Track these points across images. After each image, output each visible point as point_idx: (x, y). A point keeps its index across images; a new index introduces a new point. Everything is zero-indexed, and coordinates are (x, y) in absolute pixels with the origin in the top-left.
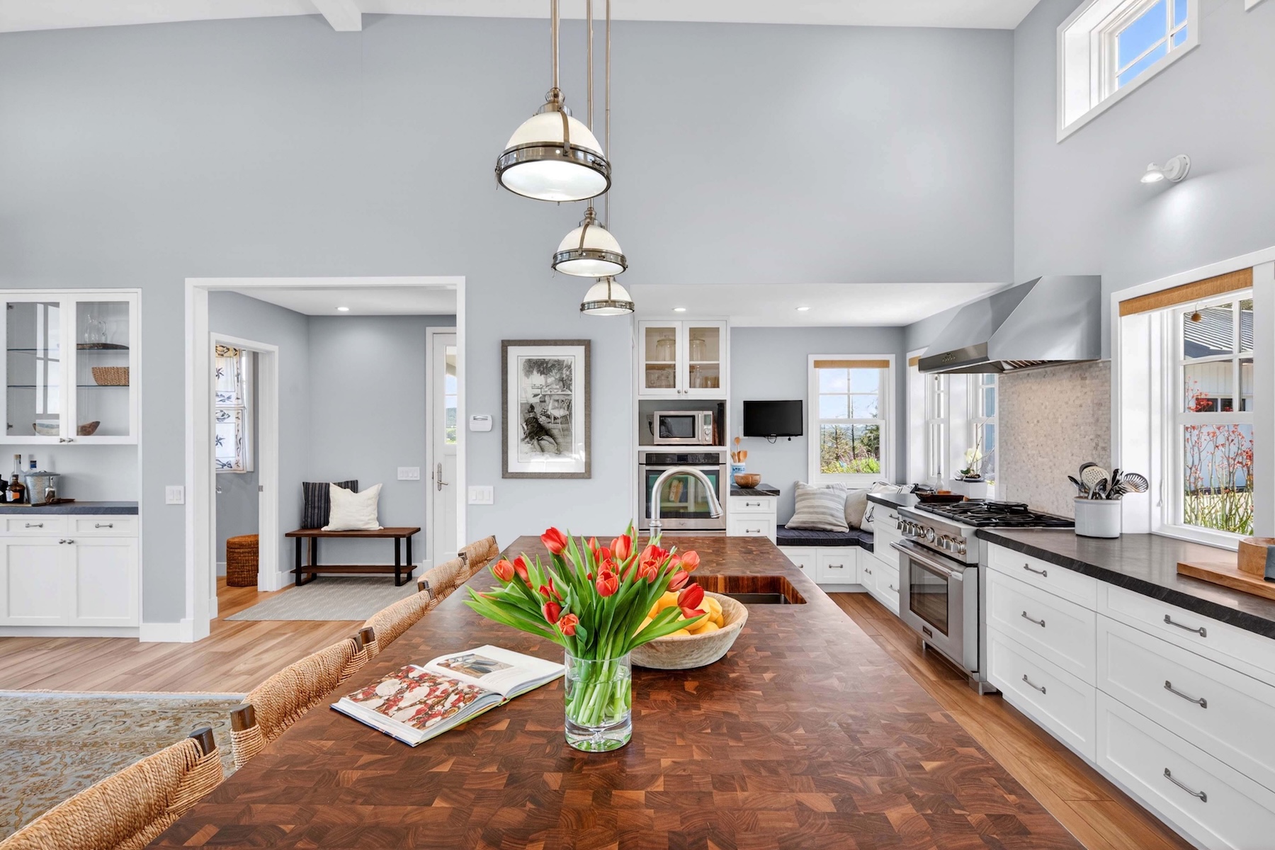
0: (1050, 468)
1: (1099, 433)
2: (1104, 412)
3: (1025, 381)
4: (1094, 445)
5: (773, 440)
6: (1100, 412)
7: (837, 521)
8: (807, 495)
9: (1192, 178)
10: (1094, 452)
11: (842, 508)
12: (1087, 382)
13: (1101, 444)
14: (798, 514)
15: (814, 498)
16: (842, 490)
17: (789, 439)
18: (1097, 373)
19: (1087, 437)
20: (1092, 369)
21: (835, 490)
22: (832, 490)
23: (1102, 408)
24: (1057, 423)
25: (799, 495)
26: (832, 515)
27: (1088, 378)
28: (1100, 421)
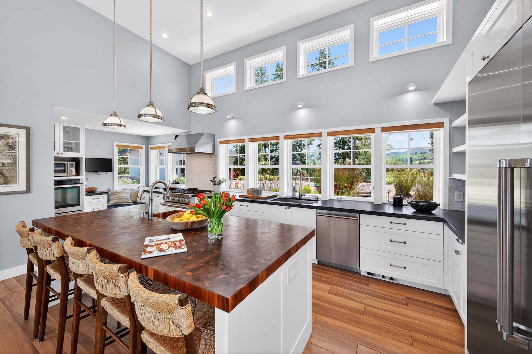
1: (215, 170)
5: (99, 173)
9: (234, 119)
10: (213, 174)
12: (212, 158)
13: (215, 172)
14: (112, 200)
15: (118, 194)
16: (129, 190)
17: (107, 173)
18: (214, 156)
19: (211, 171)
23: (215, 164)
26: (127, 199)
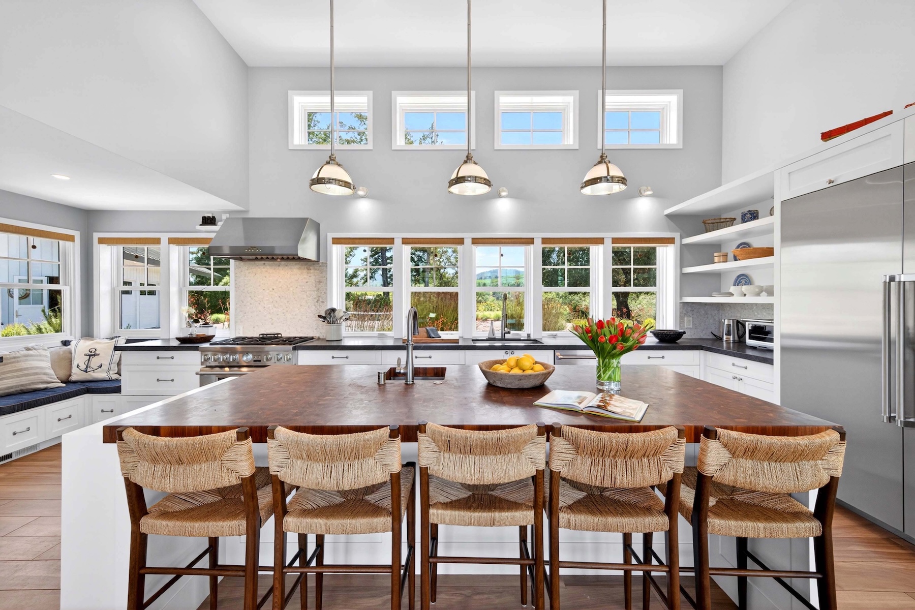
4: (316, 300)
6: (320, 286)
7: (48, 378)
10: (316, 304)
21: (39, 351)
28: (320, 290)
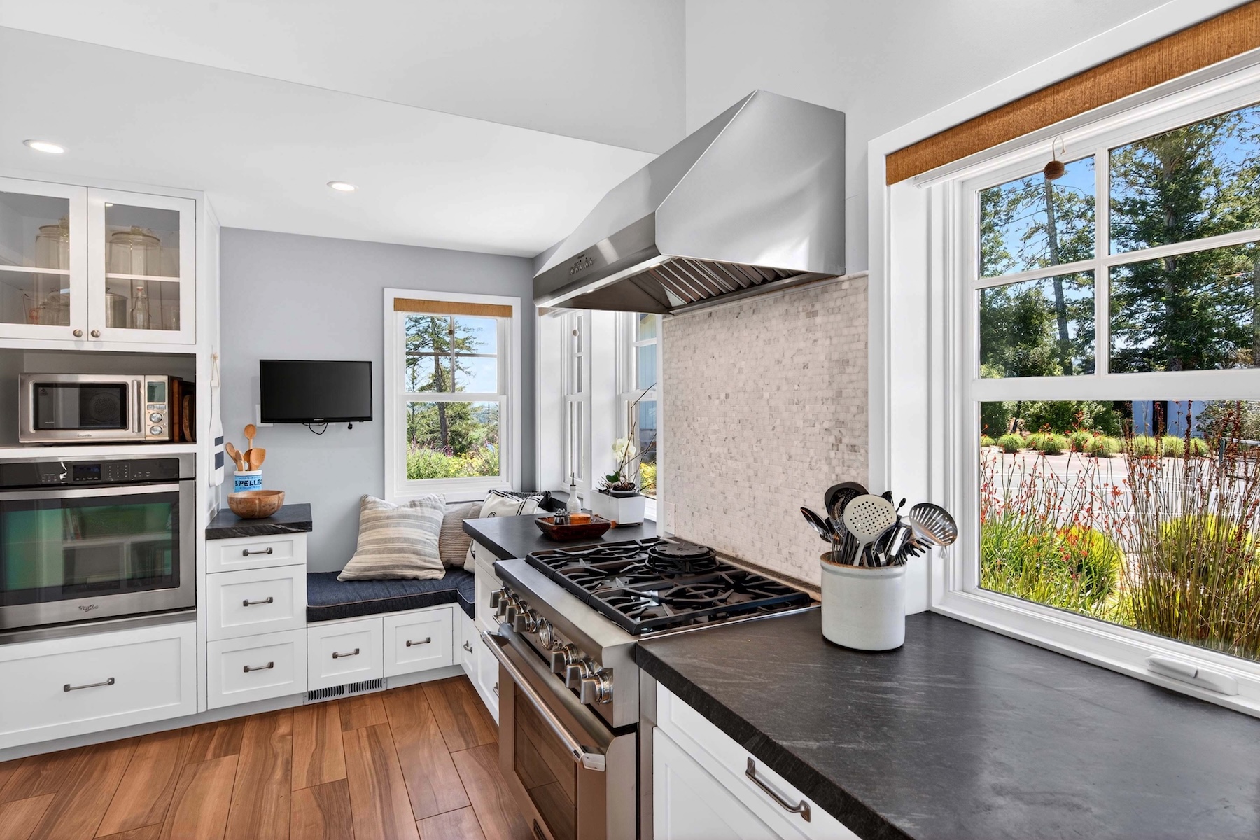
0: (749, 479)
1: (842, 418)
2: (854, 378)
3: (706, 326)
4: (832, 439)
5: (320, 428)
6: (846, 378)
7: (425, 561)
8: (380, 521)
10: (832, 454)
11: (434, 539)
14: (362, 553)
15: (388, 526)
16: (436, 506)
17: (350, 427)
18: (839, 303)
19: (817, 425)
20: (826, 295)
21: (425, 509)
22: (418, 508)
23: (849, 370)
24: (761, 398)
25: (369, 520)
26: (416, 553)
27: (820, 313)
28: (844, 394)
